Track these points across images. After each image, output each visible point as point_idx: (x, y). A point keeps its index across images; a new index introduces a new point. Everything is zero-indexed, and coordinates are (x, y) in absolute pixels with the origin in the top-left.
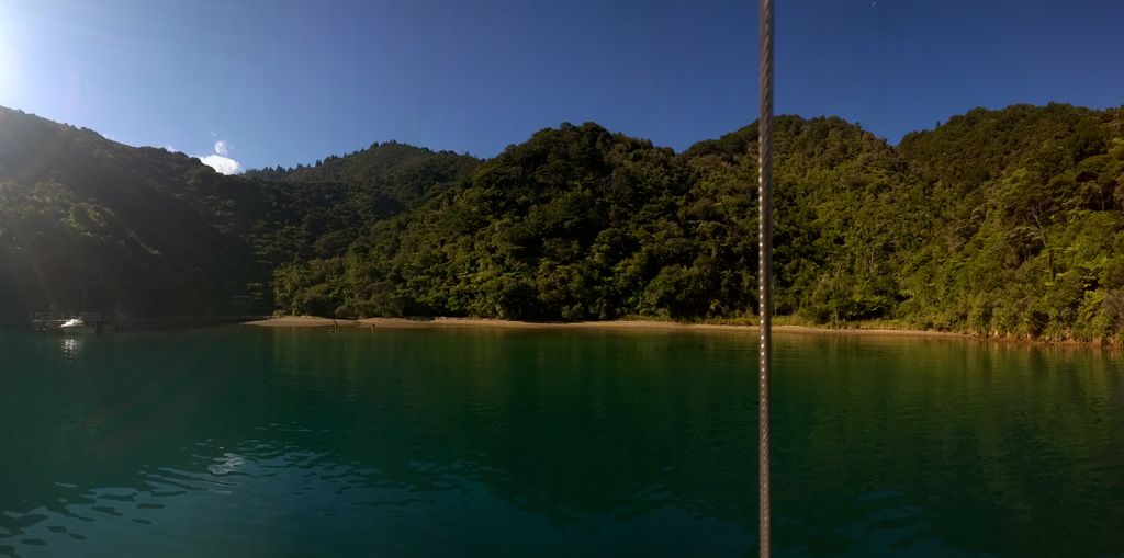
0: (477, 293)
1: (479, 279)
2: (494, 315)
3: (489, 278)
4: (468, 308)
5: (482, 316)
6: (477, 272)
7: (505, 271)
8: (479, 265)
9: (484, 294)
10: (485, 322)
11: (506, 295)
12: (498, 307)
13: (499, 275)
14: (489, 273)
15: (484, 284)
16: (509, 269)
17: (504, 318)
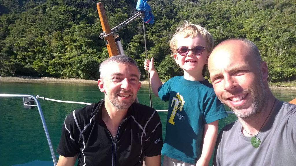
0: (66, 64)
1: (67, 56)
2: (78, 76)
3: (73, 57)
4: (62, 73)
5: (70, 77)
6: (65, 52)
7: (83, 53)
8: (66, 49)
9: (71, 65)
10: (72, 80)
11: (85, 66)
12: (80, 72)
13: (80, 55)
14: (74, 54)
15: (71, 60)
16: (85, 52)
17: (83, 78)
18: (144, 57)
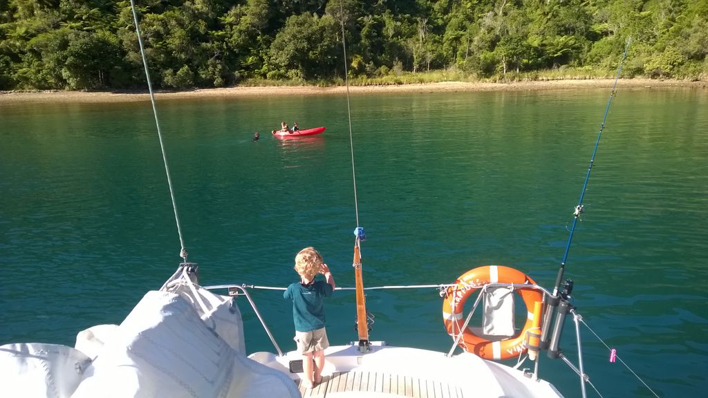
0: (23, 53)
1: (21, 31)
2: (61, 84)
3: (39, 31)
4: (15, 77)
5: (42, 86)
6: (14, 20)
7: (65, 21)
8: (15, 10)
9: (37, 54)
10: (48, 95)
11: (77, 55)
12: (65, 73)
13: (57, 26)
14: (38, 22)
15: (33, 41)
16: (70, 17)
17: (78, 89)
18: (231, 25)
